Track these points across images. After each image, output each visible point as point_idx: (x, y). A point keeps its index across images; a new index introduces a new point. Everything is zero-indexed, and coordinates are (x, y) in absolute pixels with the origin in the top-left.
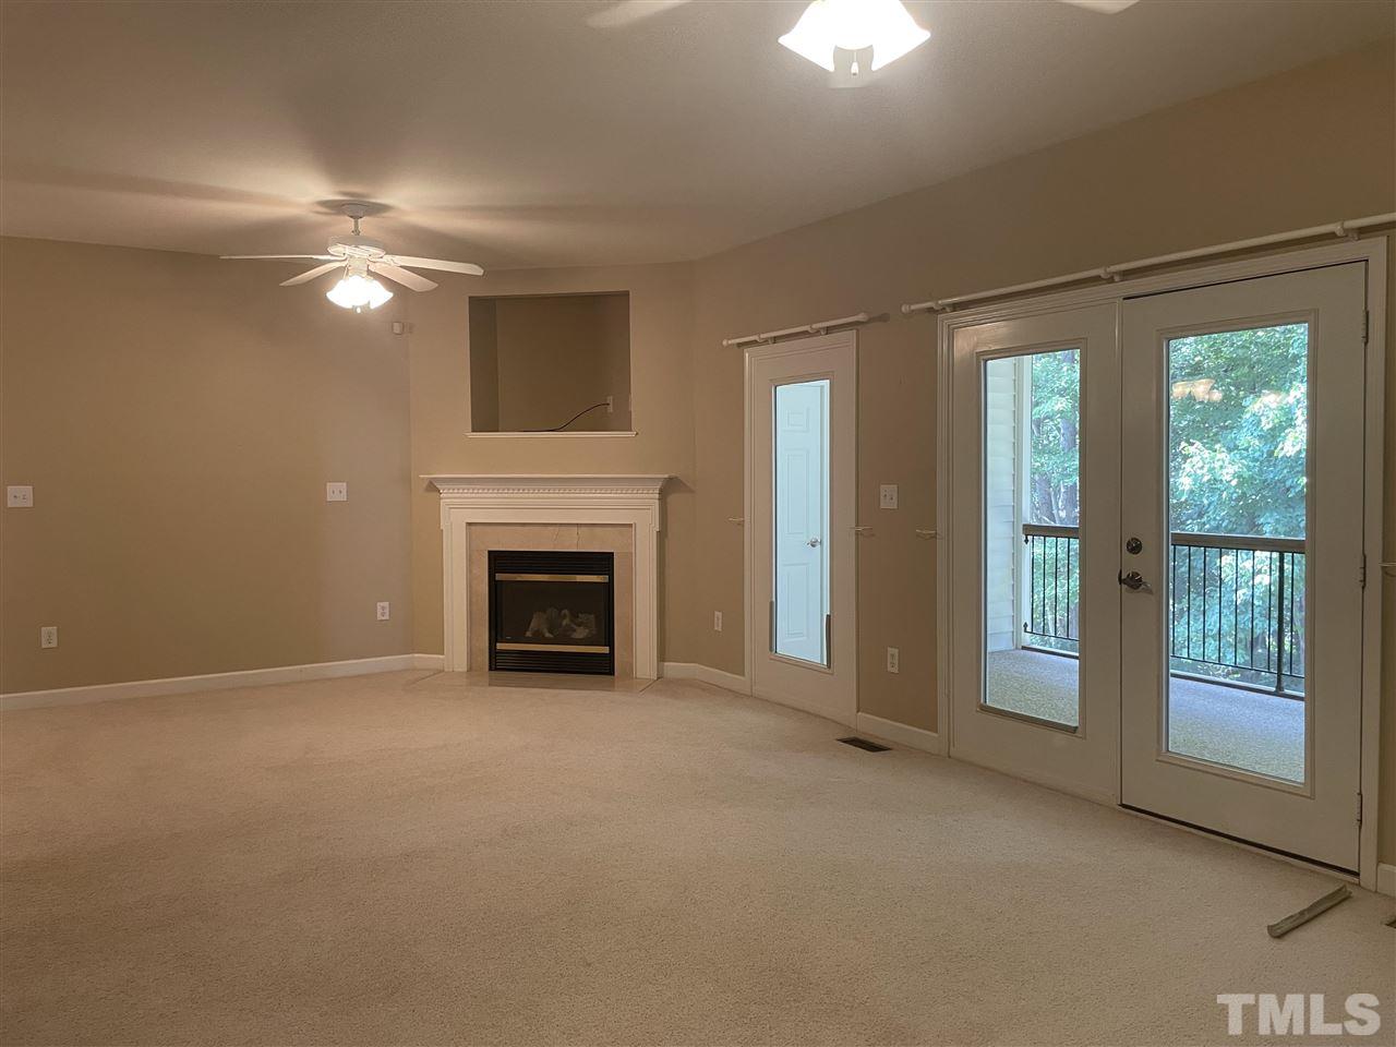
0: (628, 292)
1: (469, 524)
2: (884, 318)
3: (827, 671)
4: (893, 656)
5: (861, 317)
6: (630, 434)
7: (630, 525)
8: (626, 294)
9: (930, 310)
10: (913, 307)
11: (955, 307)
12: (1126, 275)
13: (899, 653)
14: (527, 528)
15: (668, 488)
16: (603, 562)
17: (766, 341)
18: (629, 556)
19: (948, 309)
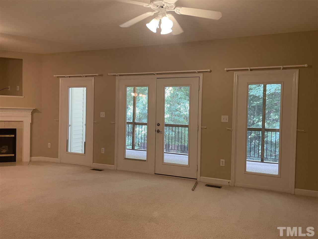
0: (22, 59)
2: (101, 75)
3: (84, 155)
4: (103, 150)
5: (97, 74)
6: (23, 97)
7: (22, 121)
8: (22, 60)
9: (115, 75)
10: (111, 74)
11: (120, 75)
12: (157, 74)
13: (105, 149)
15: (34, 112)
17: (67, 77)
18: (22, 130)
19: (119, 76)
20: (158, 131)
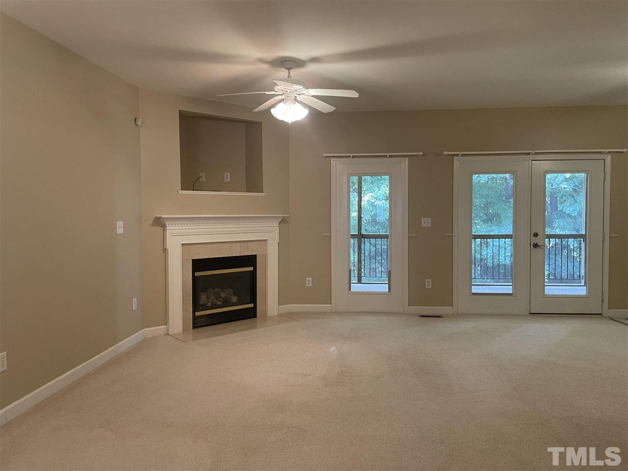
0: (261, 122)
1: (182, 244)
3: (389, 294)
4: (428, 282)
5: (420, 153)
6: (264, 194)
7: (266, 240)
10: (449, 153)
14: (214, 245)
15: (283, 221)
16: (251, 260)
18: (265, 256)
20: (536, 246)
